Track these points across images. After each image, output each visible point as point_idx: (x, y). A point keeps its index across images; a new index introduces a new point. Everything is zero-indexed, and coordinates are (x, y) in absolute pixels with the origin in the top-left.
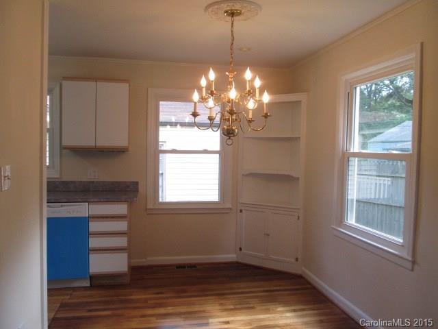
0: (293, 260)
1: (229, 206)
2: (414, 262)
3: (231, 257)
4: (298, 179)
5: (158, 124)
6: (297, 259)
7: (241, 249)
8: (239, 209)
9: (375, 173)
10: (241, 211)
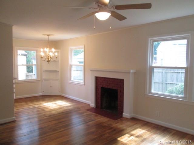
0: (58, 92)
1: (39, 80)
2: (85, 84)
3: (40, 94)
4: (59, 71)
5: (17, 55)
6: (59, 92)
7: (43, 92)
8: (42, 80)
9: (76, 70)
10: (43, 81)
